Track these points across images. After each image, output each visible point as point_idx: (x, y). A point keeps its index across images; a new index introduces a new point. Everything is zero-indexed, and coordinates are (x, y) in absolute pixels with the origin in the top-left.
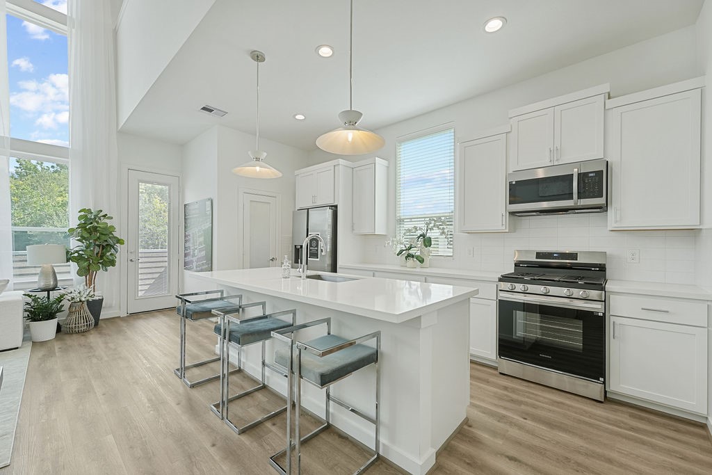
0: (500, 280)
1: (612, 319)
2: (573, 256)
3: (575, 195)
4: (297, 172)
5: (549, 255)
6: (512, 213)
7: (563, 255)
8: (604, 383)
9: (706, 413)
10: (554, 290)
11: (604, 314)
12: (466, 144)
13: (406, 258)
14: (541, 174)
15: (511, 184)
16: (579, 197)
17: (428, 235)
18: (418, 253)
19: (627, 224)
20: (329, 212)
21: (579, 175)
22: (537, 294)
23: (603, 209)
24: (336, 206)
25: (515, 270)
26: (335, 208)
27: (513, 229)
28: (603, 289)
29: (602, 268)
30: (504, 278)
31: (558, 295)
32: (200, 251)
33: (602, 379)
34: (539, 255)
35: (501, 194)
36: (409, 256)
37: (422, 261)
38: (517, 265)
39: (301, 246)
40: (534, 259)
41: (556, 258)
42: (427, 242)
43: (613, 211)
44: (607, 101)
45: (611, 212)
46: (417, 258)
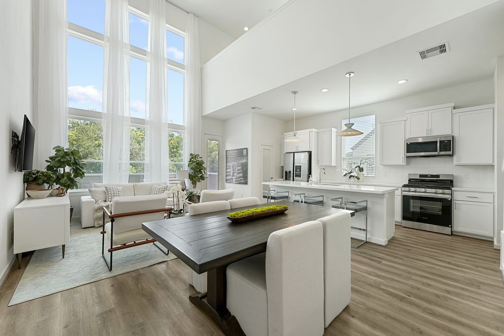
0: (403, 186)
1: (455, 201)
2: (438, 176)
3: (438, 150)
4: (285, 134)
5: (426, 176)
6: (407, 157)
7: (432, 176)
8: (451, 227)
9: (492, 236)
10: (428, 190)
11: (451, 199)
12: (384, 124)
13: (350, 178)
14: (420, 140)
15: (407, 144)
16: (440, 151)
17: (361, 167)
18: (356, 175)
19: (463, 162)
20: (307, 154)
21: (440, 141)
22: (421, 192)
23: (451, 156)
24: (311, 152)
25: (409, 183)
26: (310, 153)
27: (408, 164)
28: (451, 189)
29: (452, 181)
30: (405, 186)
31: (430, 192)
32: (238, 173)
33: (450, 226)
34: (421, 176)
35: (403, 148)
36: (351, 176)
37: (358, 179)
38: (410, 180)
39: (290, 172)
40: (418, 177)
41: (429, 177)
42: (361, 170)
43: (456, 157)
44: (453, 110)
45: (455, 158)
46: (356, 177)
